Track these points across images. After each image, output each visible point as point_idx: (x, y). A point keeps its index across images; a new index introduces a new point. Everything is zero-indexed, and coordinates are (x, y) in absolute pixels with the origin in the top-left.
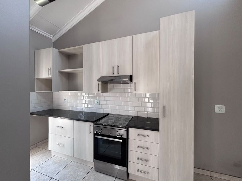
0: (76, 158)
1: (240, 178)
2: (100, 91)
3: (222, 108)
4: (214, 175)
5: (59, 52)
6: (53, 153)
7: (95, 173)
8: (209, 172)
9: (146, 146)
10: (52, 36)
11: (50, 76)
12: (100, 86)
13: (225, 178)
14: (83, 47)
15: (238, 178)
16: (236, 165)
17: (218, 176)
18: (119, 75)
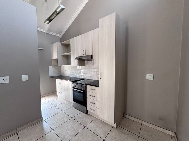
0: (66, 100)
1: (163, 129)
2: (78, 65)
3: (151, 76)
4: (144, 123)
5: (61, 44)
6: (59, 97)
7: (74, 108)
8: (141, 121)
9: (93, 96)
10: (59, 35)
11: (57, 58)
12: (78, 62)
13: (152, 127)
14: (70, 40)
15: (162, 128)
16: (160, 119)
17: (147, 124)
18: (86, 55)
